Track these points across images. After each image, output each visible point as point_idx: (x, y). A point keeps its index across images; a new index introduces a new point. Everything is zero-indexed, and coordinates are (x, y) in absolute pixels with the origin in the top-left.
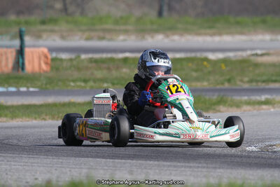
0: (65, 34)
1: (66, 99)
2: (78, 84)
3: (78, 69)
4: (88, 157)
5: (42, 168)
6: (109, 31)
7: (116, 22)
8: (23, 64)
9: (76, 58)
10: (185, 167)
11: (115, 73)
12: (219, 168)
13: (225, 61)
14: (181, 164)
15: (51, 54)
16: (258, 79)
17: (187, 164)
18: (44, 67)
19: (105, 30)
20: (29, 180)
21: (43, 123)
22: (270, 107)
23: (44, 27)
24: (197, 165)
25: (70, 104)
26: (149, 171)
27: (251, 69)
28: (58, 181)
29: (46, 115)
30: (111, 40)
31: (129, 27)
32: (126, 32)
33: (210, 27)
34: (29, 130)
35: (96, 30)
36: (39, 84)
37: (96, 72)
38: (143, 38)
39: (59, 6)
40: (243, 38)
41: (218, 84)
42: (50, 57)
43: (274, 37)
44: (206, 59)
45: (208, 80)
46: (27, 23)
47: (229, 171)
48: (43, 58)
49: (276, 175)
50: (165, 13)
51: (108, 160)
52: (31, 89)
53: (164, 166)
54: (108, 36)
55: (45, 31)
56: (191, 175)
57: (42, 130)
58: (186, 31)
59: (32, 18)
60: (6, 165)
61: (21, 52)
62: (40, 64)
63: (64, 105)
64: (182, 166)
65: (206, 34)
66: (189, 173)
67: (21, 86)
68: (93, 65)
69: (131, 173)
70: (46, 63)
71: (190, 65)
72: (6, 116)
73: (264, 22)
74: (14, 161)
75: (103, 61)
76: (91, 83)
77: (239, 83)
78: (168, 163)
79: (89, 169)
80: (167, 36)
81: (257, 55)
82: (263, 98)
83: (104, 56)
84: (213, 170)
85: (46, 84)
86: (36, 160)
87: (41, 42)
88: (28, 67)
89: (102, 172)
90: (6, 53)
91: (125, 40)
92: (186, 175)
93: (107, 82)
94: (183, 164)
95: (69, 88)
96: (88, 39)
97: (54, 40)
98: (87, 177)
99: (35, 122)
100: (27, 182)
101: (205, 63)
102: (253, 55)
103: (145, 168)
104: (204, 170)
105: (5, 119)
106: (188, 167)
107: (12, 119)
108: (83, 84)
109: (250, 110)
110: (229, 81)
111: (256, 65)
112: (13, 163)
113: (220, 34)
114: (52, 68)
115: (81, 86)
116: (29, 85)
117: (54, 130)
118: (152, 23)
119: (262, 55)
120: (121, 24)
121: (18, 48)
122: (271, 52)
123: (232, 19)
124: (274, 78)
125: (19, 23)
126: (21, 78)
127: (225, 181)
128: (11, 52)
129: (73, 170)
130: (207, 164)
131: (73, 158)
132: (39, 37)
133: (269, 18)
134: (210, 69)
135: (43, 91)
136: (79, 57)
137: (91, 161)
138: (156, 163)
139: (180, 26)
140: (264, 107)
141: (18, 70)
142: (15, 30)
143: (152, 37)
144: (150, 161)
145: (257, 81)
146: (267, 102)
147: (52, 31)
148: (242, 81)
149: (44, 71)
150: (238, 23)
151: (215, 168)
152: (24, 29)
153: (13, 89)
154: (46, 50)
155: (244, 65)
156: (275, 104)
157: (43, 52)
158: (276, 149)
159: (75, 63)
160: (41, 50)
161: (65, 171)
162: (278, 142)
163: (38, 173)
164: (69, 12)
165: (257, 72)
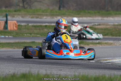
0: (23, 16)
1: (23, 41)
2: (28, 35)
3: (28, 29)
4: (30, 64)
6: (40, 15)
7: (43, 12)
8: (7, 27)
10: (67, 68)
11: (42, 31)
12: (80, 69)
14: (65, 67)
17: (67, 67)
18: (15, 28)
19: (38, 14)
20: (7, 72)
21: (14, 50)
22: (100, 45)
23: (15, 13)
24: (71, 67)
25: (24, 43)
26: (53, 69)
28: (18, 73)
29: (15, 47)
30: (41, 18)
32: (47, 15)
33: (78, 14)
35: (35, 15)
36: (13, 35)
37: (34, 31)
38: (53, 18)
39: (21, 5)
40: (91, 18)
42: (17, 24)
43: (102, 18)
46: (9, 11)
47: (83, 70)
48: (15, 25)
49: (101, 72)
50: (61, 9)
51: (38, 65)
52: (10, 37)
53: (59, 67)
54: (40, 17)
56: (68, 71)
57: (13, 52)
58: (69, 15)
61: (6, 22)
62: (13, 27)
63: (22, 43)
67: (6, 35)
68: (34, 28)
69: (46, 70)
70: (16, 27)
73: (99, 12)
75: (38, 26)
76: (33, 35)
79: (30, 68)
81: (96, 25)
83: (38, 24)
85: (16, 35)
87: (14, 19)
88: (9, 28)
89: (35, 69)
90: (1, 23)
92: (67, 71)
93: (39, 35)
94: (66, 67)
95: (24, 36)
96: (32, 18)
97: (19, 18)
100: (6, 73)
102: (94, 25)
103: (52, 68)
104: (73, 69)
106: (68, 68)
108: (29, 35)
111: (95, 29)
112: (1, 65)
113: (82, 17)
114: (18, 29)
115: (28, 36)
116: (9, 35)
118: (56, 12)
119: (98, 25)
121: (5, 21)
122: (101, 24)
123: (86, 11)
125: (6, 11)
126: (6, 32)
127: (81, 74)
128: (3, 22)
129: (24, 69)
130: (75, 67)
131: (24, 64)
132: (13, 17)
135: (15, 37)
136: (28, 25)
138: (56, 66)
139: (67, 13)
140: (98, 45)
141: (5, 29)
142: (4, 14)
143: (56, 18)
147: (19, 14)
149: (15, 30)
150: (89, 13)
151: (78, 69)
152: (7, 14)
153: (3, 36)
154: (16, 22)
157: (15, 22)
158: (102, 61)
159: (27, 27)
160: (14, 21)
161: (21, 69)
162: (102, 59)
163: (11, 69)
164: (25, 7)
165: (96, 31)
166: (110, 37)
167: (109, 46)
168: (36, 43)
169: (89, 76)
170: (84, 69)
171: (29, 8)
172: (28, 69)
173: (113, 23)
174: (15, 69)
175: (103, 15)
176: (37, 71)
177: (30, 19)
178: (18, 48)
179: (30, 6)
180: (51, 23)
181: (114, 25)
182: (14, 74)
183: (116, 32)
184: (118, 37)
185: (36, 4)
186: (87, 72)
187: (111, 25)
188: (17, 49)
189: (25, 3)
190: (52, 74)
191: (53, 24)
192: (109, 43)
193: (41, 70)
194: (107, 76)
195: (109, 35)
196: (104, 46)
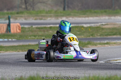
0: (26, 18)
1: (27, 43)
2: (32, 37)
3: (32, 31)
4: (36, 66)
5: (18, 71)
6: (44, 16)
7: (47, 13)
8: (10, 30)
10: (75, 70)
11: (46, 33)
12: (89, 70)
13: (90, 27)
14: (74, 69)
15: (21, 26)
16: (104, 34)
17: (76, 69)
18: (18, 31)
19: (42, 16)
20: (13, 76)
21: (18, 53)
24: (80, 69)
25: (29, 45)
26: (61, 72)
27: (101, 30)
28: (25, 76)
29: (19, 50)
30: (45, 20)
31: (52, 15)
32: (51, 16)
33: (84, 14)
34: (13, 56)
35: (38, 16)
36: (16, 37)
37: (39, 33)
38: (58, 19)
40: (97, 18)
41: (88, 36)
42: (20, 27)
43: (109, 18)
44: (83, 27)
45: (84, 35)
46: (11, 13)
47: (93, 71)
48: (18, 27)
49: (112, 72)
50: (66, 9)
52: (13, 40)
54: (43, 18)
55: (18, 16)
57: (18, 56)
58: (75, 16)
59: (13, 12)
60: (4, 70)
61: (9, 25)
63: (27, 46)
64: (74, 70)
65: (82, 17)
66: (77, 72)
67: (9, 39)
68: (38, 30)
69: (54, 72)
70: (19, 29)
71: (76, 29)
72: (3, 50)
73: (105, 12)
74: (7, 69)
75: (42, 28)
76: (37, 37)
77: (96, 36)
78: (69, 68)
80: (67, 18)
81: (103, 25)
82: (106, 42)
83: (42, 26)
84: (87, 71)
85: (19, 38)
86: (16, 68)
87: (17, 21)
88: (12, 31)
89: (42, 72)
90: (3, 26)
91: (50, 20)
93: (43, 37)
95: (28, 39)
96: (35, 20)
97: (22, 20)
98: (37, 74)
99: (15, 53)
101: (82, 28)
102: (101, 25)
104: (83, 71)
105: (3, 52)
106: (76, 70)
107: (6, 51)
108: (34, 37)
109: (100, 47)
110: (92, 35)
111: (103, 29)
113: (88, 17)
114: (22, 31)
116: (12, 38)
117: (23, 56)
119: (105, 25)
120: (49, 13)
121: (8, 23)
122: (108, 23)
124: (110, 34)
125: (8, 14)
126: (9, 35)
127: (91, 75)
128: (5, 25)
129: (31, 72)
130: (84, 68)
131: (31, 67)
132: (16, 19)
133: (107, 10)
134: (84, 31)
135: (18, 40)
136: (32, 26)
137: (38, 68)
138: (64, 68)
139: (72, 14)
140: (106, 45)
141: (8, 32)
142: (7, 16)
143: (61, 18)
144: (61, 67)
145: (103, 35)
146: (107, 43)
147: (21, 17)
148: (97, 35)
150: (95, 12)
151: (87, 70)
152: (10, 16)
153: (6, 40)
154: (19, 24)
155: (98, 29)
156: (110, 44)
158: (111, 62)
159: (30, 29)
160: (17, 24)
161: (27, 72)
162: (112, 59)
163: (17, 73)
164: (28, 9)
165: (103, 31)
167: (118, 46)
169: (100, 77)
171: (31, 10)
172: (36, 72)
174: (21, 72)
175: (110, 14)
176: (45, 74)
177: (34, 21)
178: (22, 51)
179: (33, 8)
182: (21, 77)
185: (39, 5)
186: (97, 73)
187: (119, 24)
188: (21, 53)
189: (27, 4)
192: (118, 43)
195: (118, 35)
196: (113, 46)
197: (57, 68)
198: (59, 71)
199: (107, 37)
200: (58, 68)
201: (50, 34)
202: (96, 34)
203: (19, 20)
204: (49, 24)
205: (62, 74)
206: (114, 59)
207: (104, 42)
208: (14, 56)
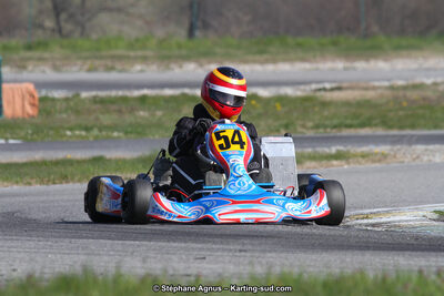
0: (58, 63)
1: (60, 155)
2: (77, 133)
3: (77, 112)
4: (87, 238)
5: (22, 255)
6: (120, 58)
7: (131, 46)
9: (74, 97)
10: (224, 250)
11: (129, 119)
12: (270, 252)
13: (282, 99)
14: (218, 246)
15: (40, 92)
16: (327, 122)
18: (29, 110)
19: (113, 57)
20: (3, 272)
21: (28, 188)
22: (343, 162)
23: (30, 54)
24: (239, 247)
25: (65, 162)
26: (173, 257)
27: (317, 109)
28: (42, 273)
29: (32, 178)
30: (121, 71)
31: (149, 53)
32: (145, 59)
33: (261, 52)
34: (7, 200)
35: (101, 58)
36: (22, 134)
37: (101, 117)
38: (168, 68)
39: (49, 23)
40: (307, 66)
42: (37, 95)
43: (348, 65)
44: (255, 97)
46: (5, 48)
47: (283, 255)
48: (27, 97)
49: (348, 260)
50: (198, 33)
52: (11, 141)
54: (118, 66)
55: (30, 59)
56: (230, 262)
57: (26, 198)
59: (13, 42)
62: (23, 106)
63: (57, 163)
65: (255, 62)
66: (227, 259)
68: (98, 106)
70: (33, 105)
73: (335, 44)
75: (112, 101)
76: (95, 132)
77: (300, 129)
78: (199, 246)
79: (89, 254)
80: (201, 65)
81: (325, 89)
82: (333, 150)
83: (113, 93)
84: (262, 255)
85: (32, 134)
86: (15, 244)
87: (25, 75)
88: (7, 111)
89: (106, 258)
91: (142, 71)
92: (224, 262)
93: (119, 131)
95: (64, 139)
96: (89, 70)
97: (44, 72)
98: (85, 269)
99: (16, 188)
100: (2, 275)
101: (253, 102)
102: (320, 90)
104: (248, 254)
108: (84, 133)
110: (286, 126)
111: (325, 104)
113: (274, 61)
114: (41, 112)
115: (80, 136)
116: (8, 135)
118: (180, 46)
119: (332, 89)
120: (137, 49)
122: (345, 85)
123: (290, 40)
124: (349, 122)
127: (277, 270)
129: (65, 257)
130: (252, 245)
131: (67, 240)
132: (23, 68)
134: (261, 110)
135: (29, 143)
136: (78, 95)
138: (183, 245)
139: (218, 50)
140: (335, 162)
143: (181, 67)
144: (174, 242)
145: (325, 127)
146: (338, 156)
147: (41, 59)
148: (304, 126)
149: (28, 115)
150: (299, 45)
151: (264, 251)
152: (1, 57)
154: (31, 87)
155: (307, 105)
156: (349, 158)
157: (27, 89)
158: (350, 222)
159: (72, 104)
160: (25, 85)
162: (352, 213)
163: (18, 261)
164: (64, 32)
165: (326, 113)
166: (380, 131)
167: (377, 165)
168: (110, 160)
169: (305, 276)
170: (288, 252)
171: (77, 34)
172: (82, 257)
173: (389, 80)
174: (32, 260)
175: (349, 53)
177: (84, 76)
178: (42, 182)
179: (83, 28)
180: (163, 86)
181: (392, 88)
182: (30, 277)
183: (401, 113)
184: (408, 132)
185: (104, 18)
186: (298, 263)
187: (381, 88)
188: (36, 187)
189: (63, 16)
190: (171, 272)
191: (168, 92)
192: (376, 154)
193: (127, 259)
194: (371, 275)
195: (376, 125)
196: (358, 166)
197: (160, 244)
198: (166, 256)
199: (339, 134)
200: (164, 244)
201: (139, 120)
202: (300, 122)
203: (32, 71)
204: (139, 86)
205: (176, 265)
206: (361, 211)
207: (327, 150)
208: (13, 200)
